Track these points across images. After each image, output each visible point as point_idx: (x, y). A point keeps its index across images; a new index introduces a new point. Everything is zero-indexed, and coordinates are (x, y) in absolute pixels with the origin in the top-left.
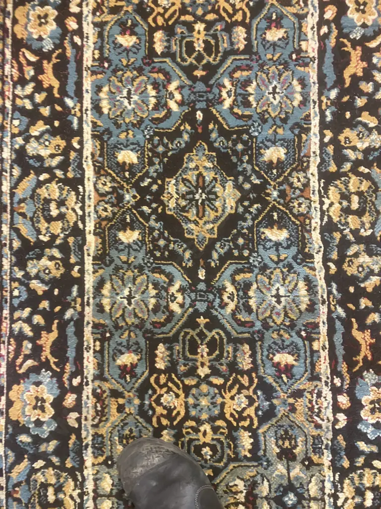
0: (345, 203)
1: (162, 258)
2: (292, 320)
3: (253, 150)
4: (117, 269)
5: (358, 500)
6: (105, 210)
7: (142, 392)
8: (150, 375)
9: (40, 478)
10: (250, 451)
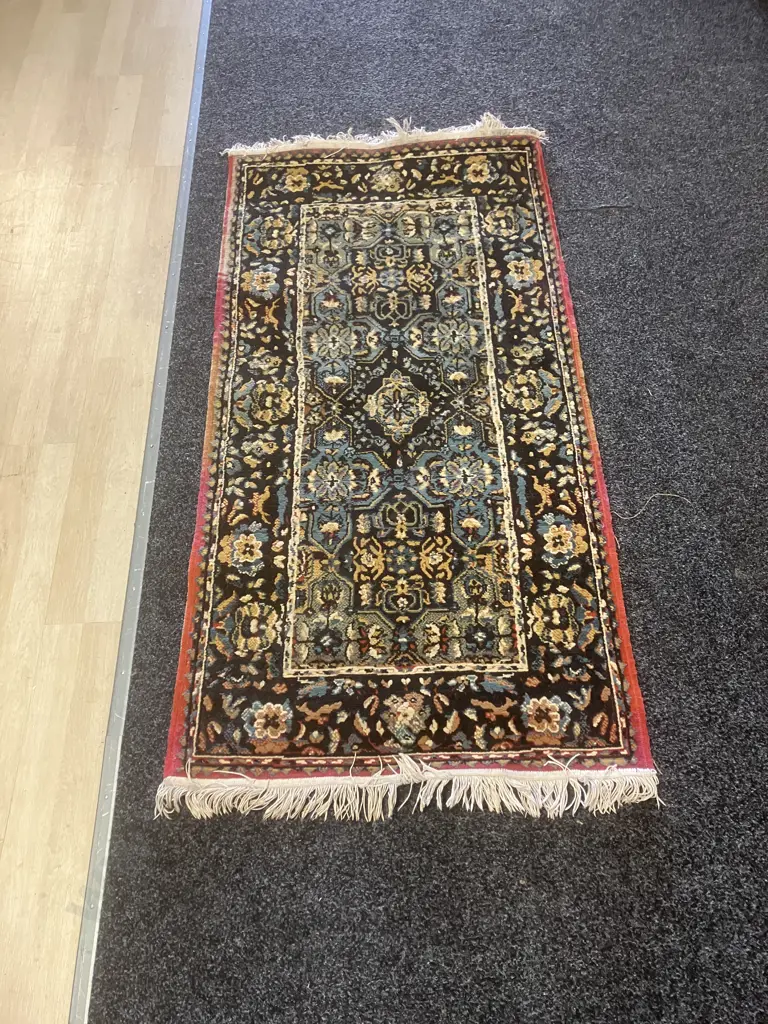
0: (277, 401)
1: (428, 362)
2: (324, 327)
3: (352, 437)
4: (466, 353)
6: (480, 393)
7: (440, 281)
8: (434, 291)
9: (513, 231)
10: (358, 254)
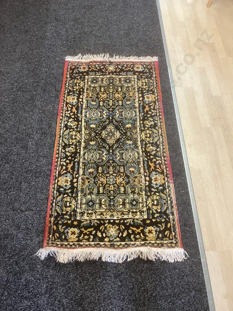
0: (146, 136)
1: (101, 147)
2: (134, 161)
3: (124, 125)
4: (89, 150)
5: (153, 203)
6: (87, 137)
7: (95, 178)
8: (97, 174)
9: (65, 199)
10: (123, 192)
